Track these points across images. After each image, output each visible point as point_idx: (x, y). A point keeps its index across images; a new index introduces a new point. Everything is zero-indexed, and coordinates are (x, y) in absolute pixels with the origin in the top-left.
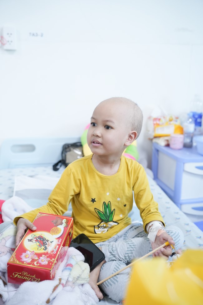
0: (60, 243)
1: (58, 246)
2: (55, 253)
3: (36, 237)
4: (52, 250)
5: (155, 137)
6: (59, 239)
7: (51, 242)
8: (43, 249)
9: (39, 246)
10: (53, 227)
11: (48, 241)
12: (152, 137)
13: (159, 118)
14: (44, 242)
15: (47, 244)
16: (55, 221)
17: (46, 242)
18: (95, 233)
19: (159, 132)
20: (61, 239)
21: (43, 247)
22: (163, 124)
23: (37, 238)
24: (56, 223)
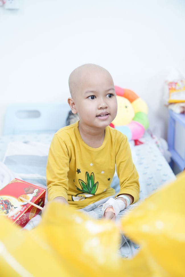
0: (23, 211)
1: (20, 213)
2: (15, 218)
3: (3, 200)
4: (12, 215)
5: (171, 104)
6: (24, 207)
7: (15, 208)
8: (5, 213)
9: (3, 209)
10: (22, 195)
11: (12, 206)
12: (167, 104)
13: (176, 81)
14: (9, 206)
15: (10, 209)
16: (26, 189)
17: (10, 207)
18: (73, 201)
19: (174, 98)
20: (25, 207)
21: (5, 211)
22: (180, 89)
23: (3, 202)
24: (27, 191)
